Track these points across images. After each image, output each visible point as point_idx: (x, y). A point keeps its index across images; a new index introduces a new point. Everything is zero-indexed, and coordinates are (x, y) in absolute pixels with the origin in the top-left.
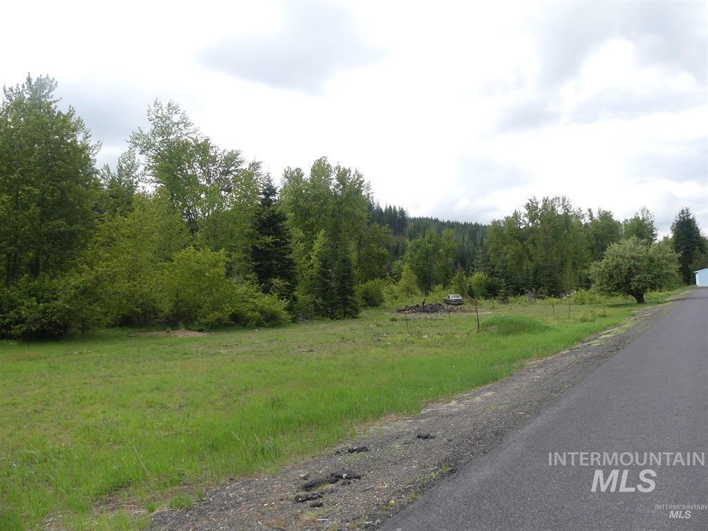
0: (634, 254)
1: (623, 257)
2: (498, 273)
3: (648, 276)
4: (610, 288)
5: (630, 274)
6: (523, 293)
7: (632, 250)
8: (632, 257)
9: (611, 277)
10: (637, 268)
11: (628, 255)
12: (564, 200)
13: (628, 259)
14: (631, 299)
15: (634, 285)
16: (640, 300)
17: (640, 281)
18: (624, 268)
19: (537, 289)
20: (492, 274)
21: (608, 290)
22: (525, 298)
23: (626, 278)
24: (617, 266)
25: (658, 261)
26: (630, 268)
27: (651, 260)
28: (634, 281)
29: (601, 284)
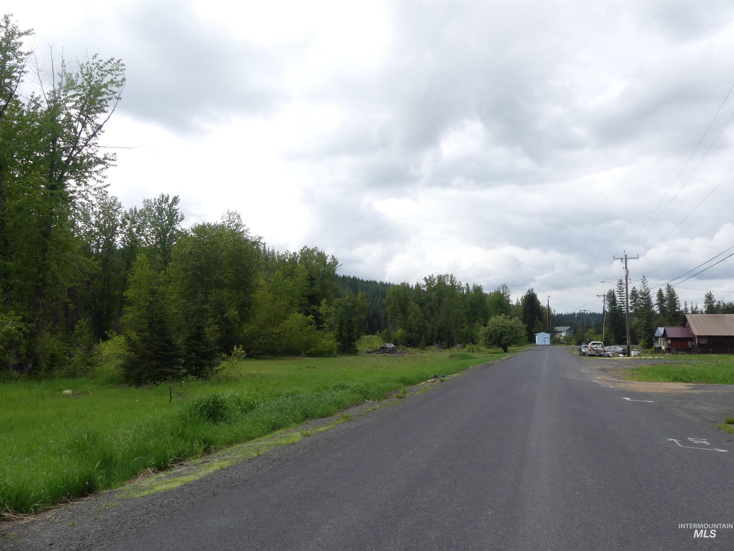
0: (504, 324)
1: (498, 326)
2: (414, 329)
3: (511, 337)
4: (490, 343)
5: (502, 335)
6: (432, 344)
7: (503, 322)
8: (503, 326)
9: (491, 336)
10: (505, 332)
11: (500, 324)
12: (451, 277)
13: (500, 327)
14: (501, 349)
15: (503, 341)
16: (506, 351)
17: (506, 339)
18: (499, 332)
19: (441, 342)
20: (410, 331)
21: (489, 344)
22: (433, 348)
23: (499, 338)
24: (495, 331)
25: (516, 329)
26: (501, 332)
27: (512, 328)
28: (504, 340)
29: (486, 340)
